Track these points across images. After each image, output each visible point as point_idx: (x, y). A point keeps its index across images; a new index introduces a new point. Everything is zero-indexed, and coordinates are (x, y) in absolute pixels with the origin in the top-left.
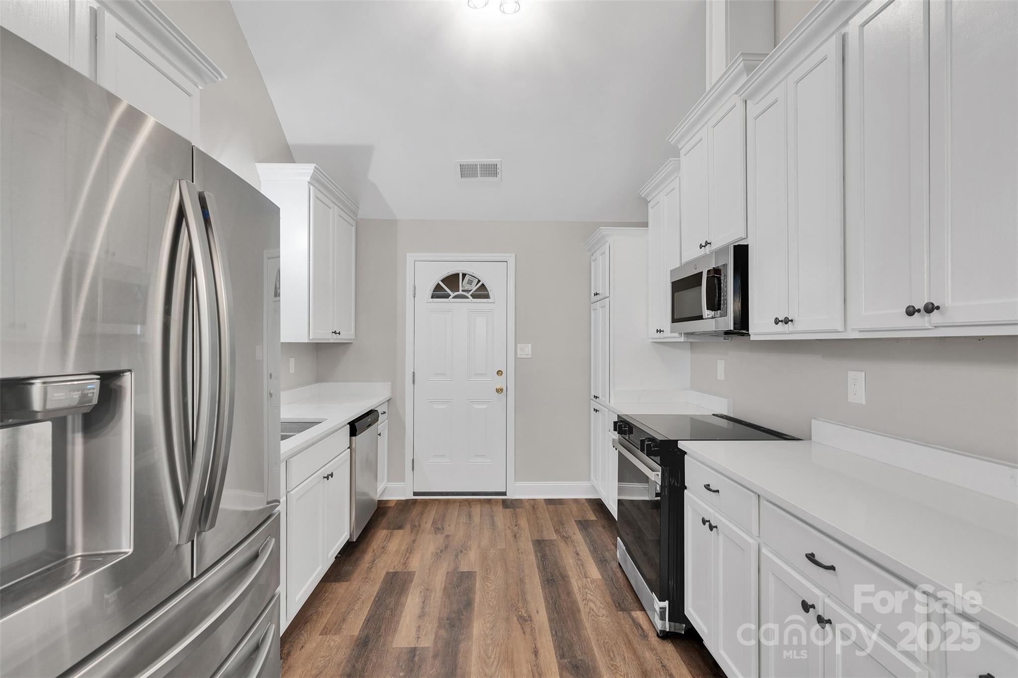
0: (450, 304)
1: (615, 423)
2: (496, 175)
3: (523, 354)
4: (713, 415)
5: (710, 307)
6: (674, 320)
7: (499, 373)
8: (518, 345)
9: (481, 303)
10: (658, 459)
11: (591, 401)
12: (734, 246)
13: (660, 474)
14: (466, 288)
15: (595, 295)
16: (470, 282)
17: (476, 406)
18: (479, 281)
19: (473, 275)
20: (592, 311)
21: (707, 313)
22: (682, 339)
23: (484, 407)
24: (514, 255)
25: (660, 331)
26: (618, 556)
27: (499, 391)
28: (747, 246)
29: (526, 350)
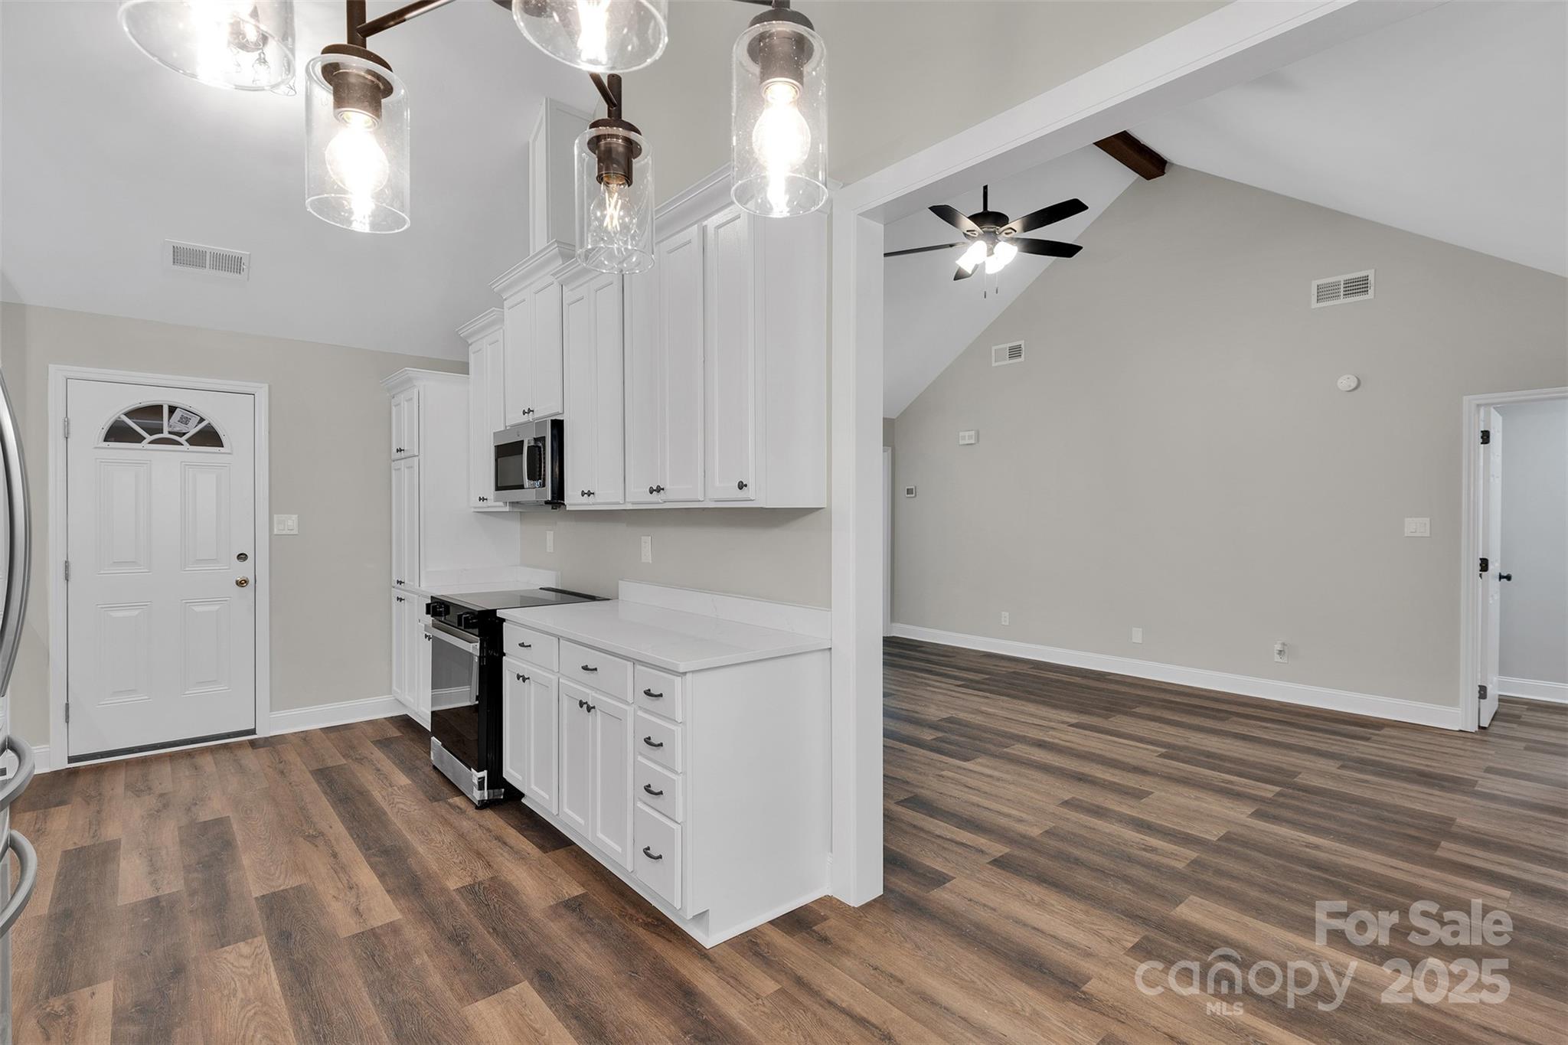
0: (143, 453)
1: (428, 605)
2: (239, 271)
3: (284, 530)
4: (541, 589)
5: (532, 476)
6: (498, 488)
7: (242, 557)
8: (275, 516)
9: (205, 454)
10: (476, 631)
11: (393, 589)
12: (552, 420)
13: (478, 644)
14: (177, 429)
15: (398, 451)
16: (184, 420)
17: (198, 609)
18: (202, 420)
19: (191, 409)
20: (393, 472)
21: (527, 483)
22: (507, 509)
23: (217, 607)
24: (267, 385)
25: (484, 499)
26: (432, 758)
27: (241, 583)
28: (563, 421)
29: (289, 523)
